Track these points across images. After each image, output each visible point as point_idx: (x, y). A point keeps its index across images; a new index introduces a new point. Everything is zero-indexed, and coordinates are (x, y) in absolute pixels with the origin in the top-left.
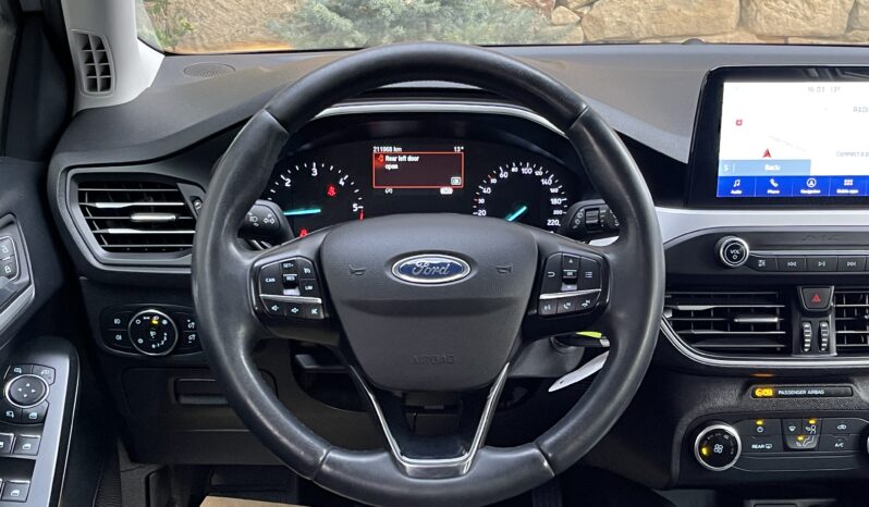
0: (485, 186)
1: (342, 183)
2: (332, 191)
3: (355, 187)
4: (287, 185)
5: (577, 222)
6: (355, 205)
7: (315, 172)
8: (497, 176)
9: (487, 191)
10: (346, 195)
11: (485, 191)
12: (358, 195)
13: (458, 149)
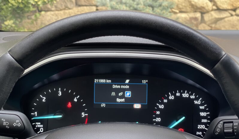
0: (161, 104)
1: (75, 100)
2: (70, 105)
3: (83, 103)
4: (44, 101)
5: (218, 130)
6: (83, 113)
7: (60, 94)
8: (167, 98)
9: (162, 107)
10: (78, 107)
11: (160, 107)
12: (85, 107)
13: (144, 82)
